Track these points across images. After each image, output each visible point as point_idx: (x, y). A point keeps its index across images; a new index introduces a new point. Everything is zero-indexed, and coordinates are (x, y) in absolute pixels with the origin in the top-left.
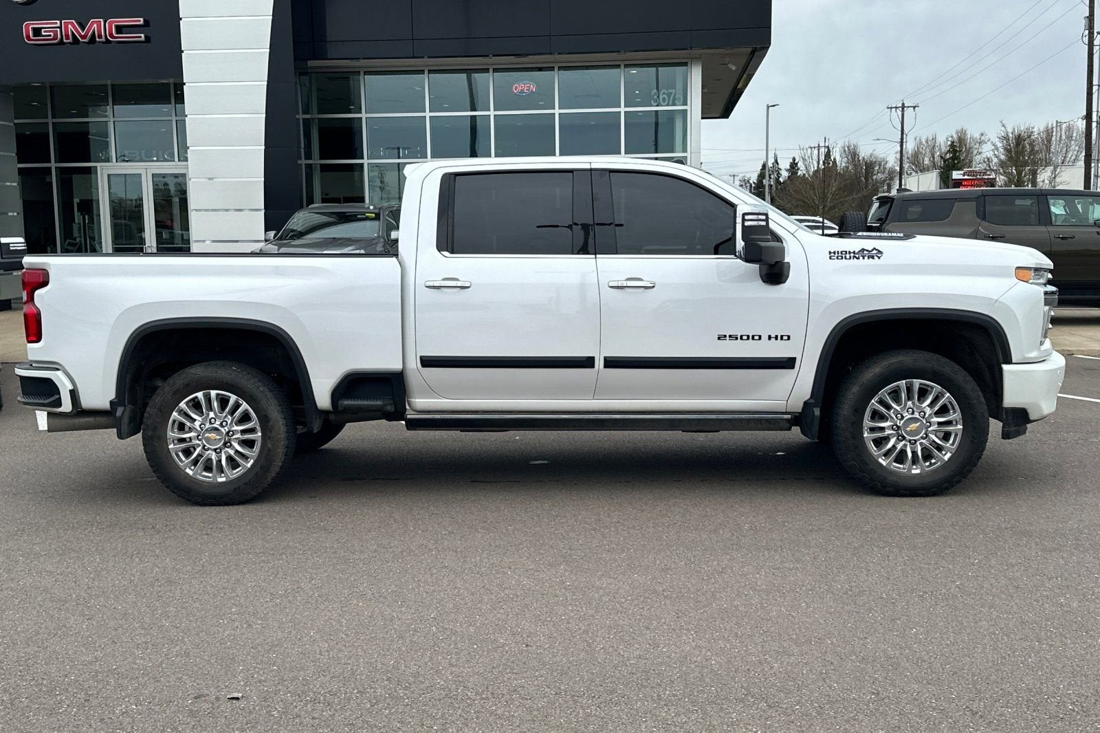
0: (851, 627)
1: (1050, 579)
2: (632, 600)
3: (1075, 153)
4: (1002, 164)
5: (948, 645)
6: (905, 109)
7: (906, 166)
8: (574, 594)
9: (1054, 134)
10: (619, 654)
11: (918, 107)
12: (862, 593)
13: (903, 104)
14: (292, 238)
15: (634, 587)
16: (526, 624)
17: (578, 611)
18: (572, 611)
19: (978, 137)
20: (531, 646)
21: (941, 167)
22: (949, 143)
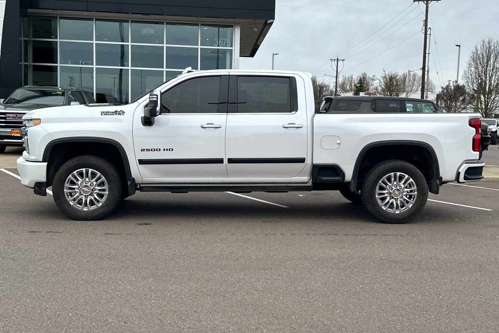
0: (306, 309)
1: (407, 284)
2: (189, 296)
3: (416, 87)
4: (383, 90)
5: (355, 318)
6: (339, 61)
7: (338, 89)
8: (156, 293)
9: (407, 77)
10: (178, 326)
11: (345, 60)
12: (312, 291)
13: (338, 58)
14: (14, 103)
15: (190, 290)
16: (126, 310)
17: (157, 303)
18: (154, 303)
19: (372, 77)
20: (127, 323)
21: (355, 90)
22: (359, 79)
